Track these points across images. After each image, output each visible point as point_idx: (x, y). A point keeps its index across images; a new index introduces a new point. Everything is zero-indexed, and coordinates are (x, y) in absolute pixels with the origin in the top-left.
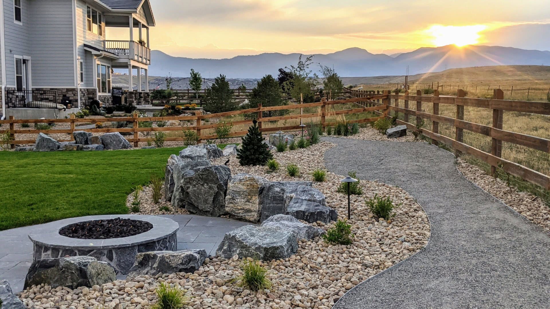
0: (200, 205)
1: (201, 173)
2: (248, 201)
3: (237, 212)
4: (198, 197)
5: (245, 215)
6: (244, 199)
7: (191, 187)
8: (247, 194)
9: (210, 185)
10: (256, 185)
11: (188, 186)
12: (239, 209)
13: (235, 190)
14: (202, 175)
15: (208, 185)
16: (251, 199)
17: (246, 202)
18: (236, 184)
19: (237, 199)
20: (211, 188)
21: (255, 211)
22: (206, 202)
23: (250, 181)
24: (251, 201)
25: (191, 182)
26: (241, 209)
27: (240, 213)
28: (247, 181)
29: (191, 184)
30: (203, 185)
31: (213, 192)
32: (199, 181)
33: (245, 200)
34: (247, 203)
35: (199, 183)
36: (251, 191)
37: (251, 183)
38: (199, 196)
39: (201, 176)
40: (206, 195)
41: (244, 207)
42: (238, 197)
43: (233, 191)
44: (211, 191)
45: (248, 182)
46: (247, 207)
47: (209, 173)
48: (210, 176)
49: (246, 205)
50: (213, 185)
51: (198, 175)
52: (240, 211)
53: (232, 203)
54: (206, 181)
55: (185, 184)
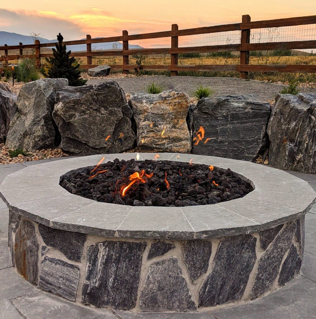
0: (92, 140)
1: (96, 92)
2: (174, 127)
3: (160, 143)
4: (90, 128)
5: (171, 146)
6: (169, 124)
7: (77, 114)
8: (173, 117)
9: (110, 108)
10: (185, 103)
11: (71, 113)
12: (163, 139)
13: (155, 112)
14: (97, 95)
15: (106, 108)
16: (177, 124)
17: (173, 127)
18: (158, 104)
19: (160, 124)
20: (111, 113)
21: (186, 139)
22: (102, 135)
23: (179, 98)
24: (177, 126)
25: (76, 106)
26: (166, 138)
27: (165, 143)
28: (175, 98)
29: (75, 110)
30: (97, 110)
31: (116, 118)
32: (91, 104)
33: (171, 125)
34: (173, 129)
35: (91, 108)
36: (177, 112)
37: (180, 101)
38: (92, 127)
39: (95, 97)
40: (103, 125)
41: (170, 134)
42: (160, 123)
43: (153, 114)
44: (112, 118)
45: (177, 100)
46: (174, 135)
47: (109, 92)
48: (111, 96)
49: (172, 131)
50: (116, 109)
51: (91, 96)
52: (164, 141)
53: (153, 131)
54: (104, 103)
55: (66, 111)
